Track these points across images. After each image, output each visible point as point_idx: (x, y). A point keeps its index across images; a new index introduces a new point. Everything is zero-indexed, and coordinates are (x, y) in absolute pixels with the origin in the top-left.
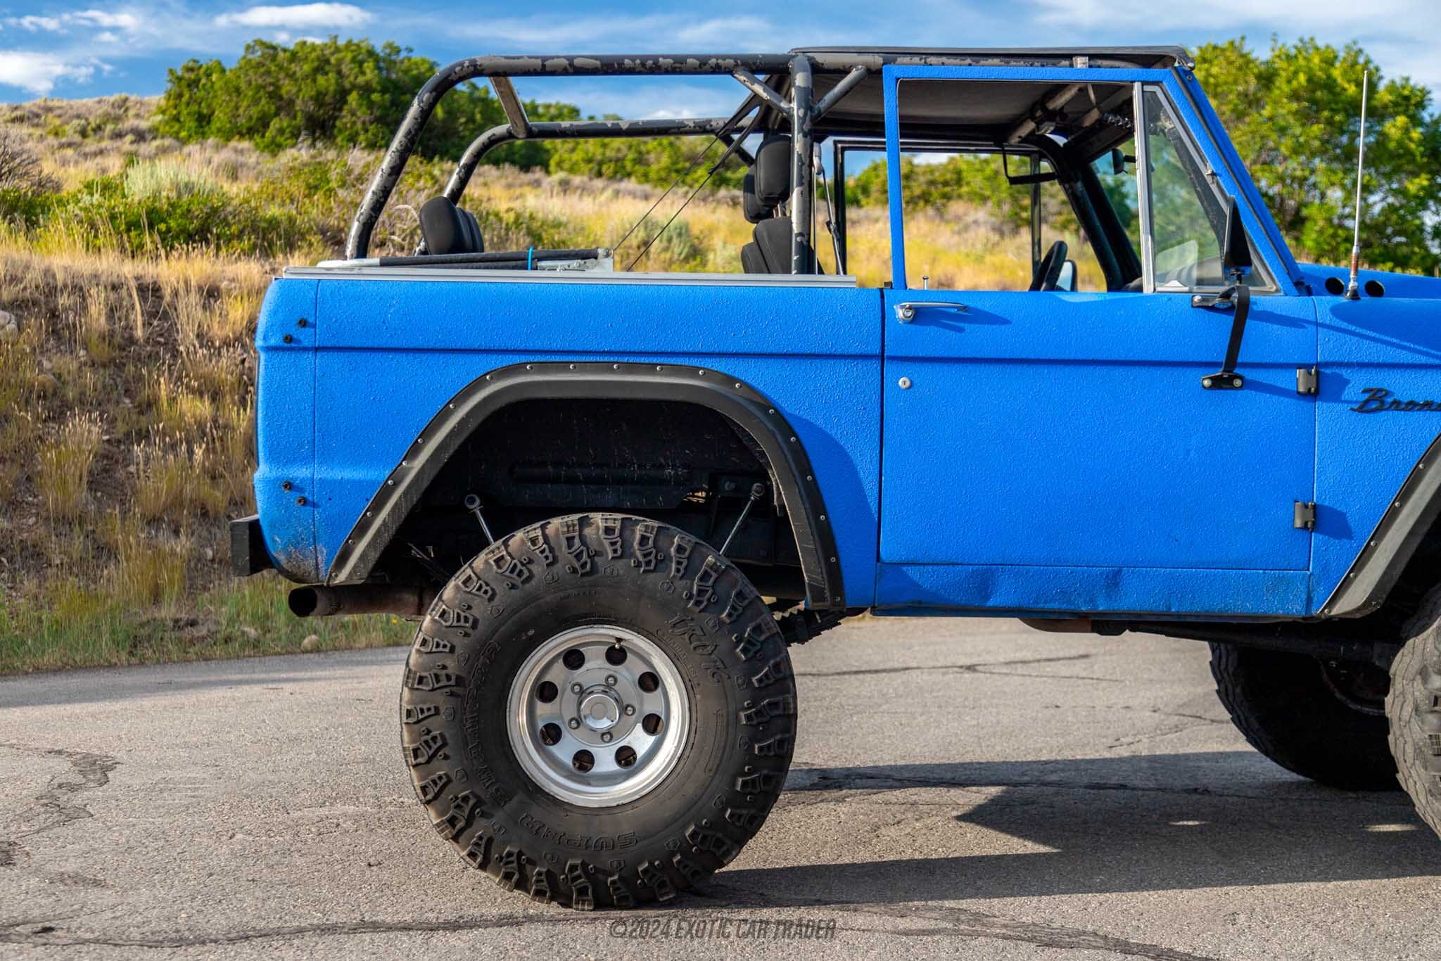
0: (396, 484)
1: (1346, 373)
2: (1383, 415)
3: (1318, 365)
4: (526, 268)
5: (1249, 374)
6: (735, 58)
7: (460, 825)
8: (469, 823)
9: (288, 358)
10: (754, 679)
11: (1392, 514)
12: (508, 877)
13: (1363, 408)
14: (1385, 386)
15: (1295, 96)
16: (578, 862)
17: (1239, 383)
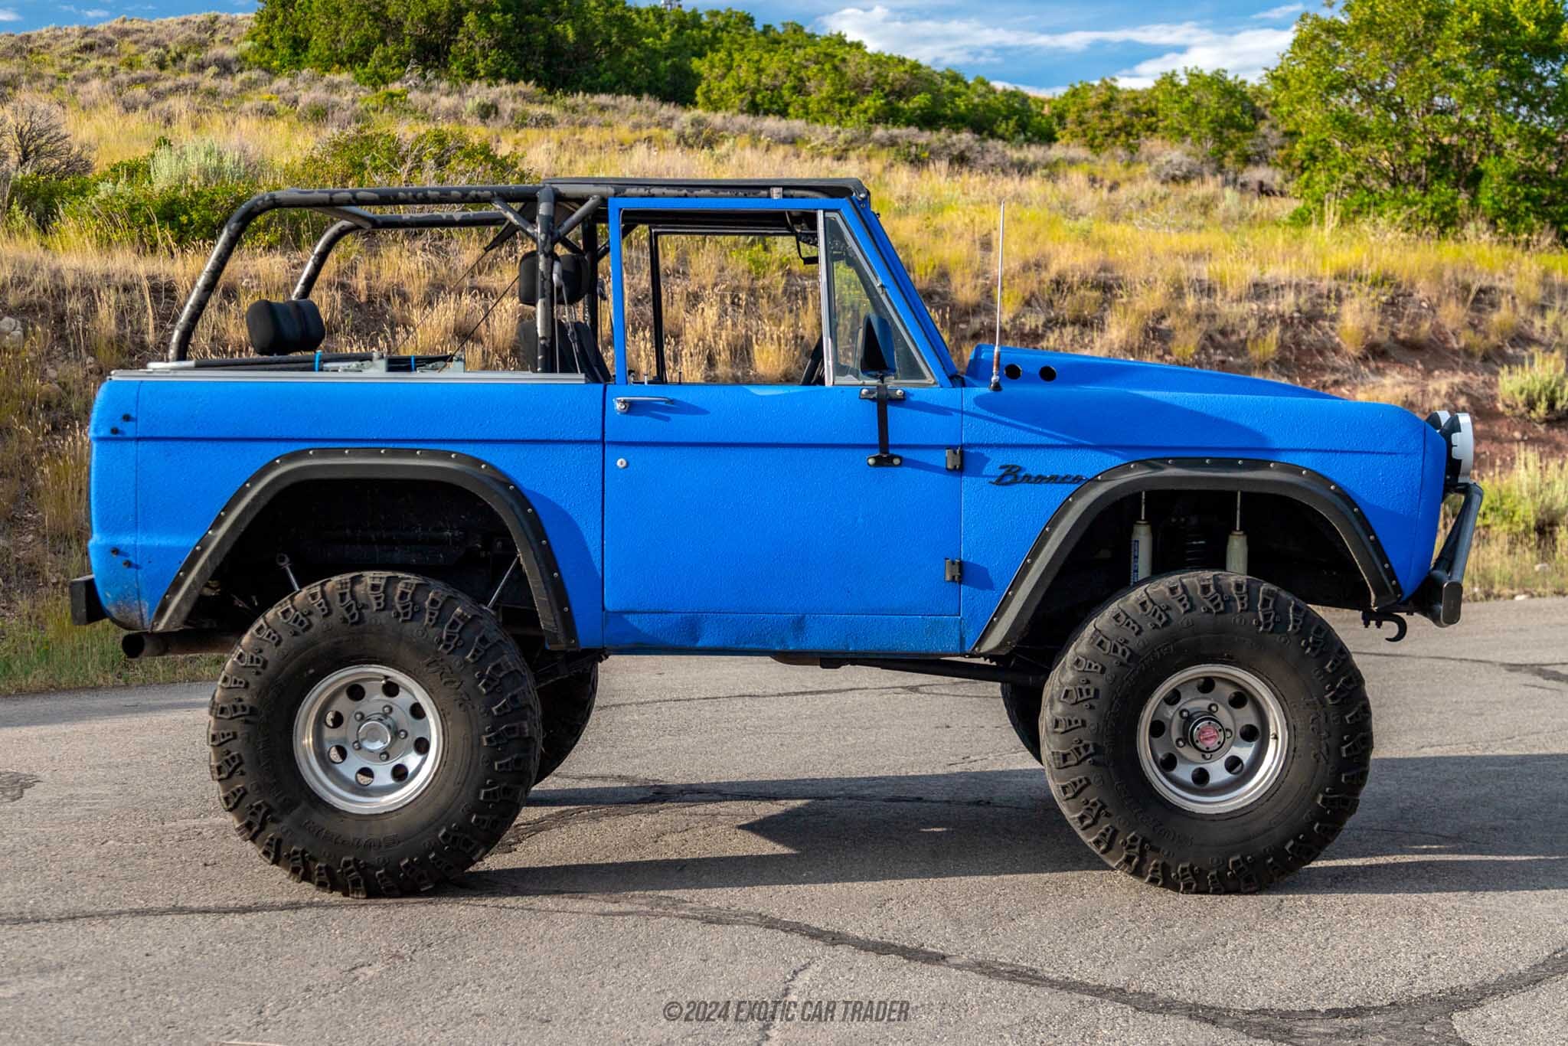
0: (203, 550)
1: (987, 453)
2: (1017, 487)
3: (962, 446)
4: (312, 369)
5: (906, 454)
6: (492, 190)
7: (255, 829)
8: (262, 828)
9: (114, 447)
10: (494, 709)
11: (1026, 569)
12: (295, 871)
13: (1000, 481)
14: (1019, 463)
16: (351, 858)
17: (896, 461)
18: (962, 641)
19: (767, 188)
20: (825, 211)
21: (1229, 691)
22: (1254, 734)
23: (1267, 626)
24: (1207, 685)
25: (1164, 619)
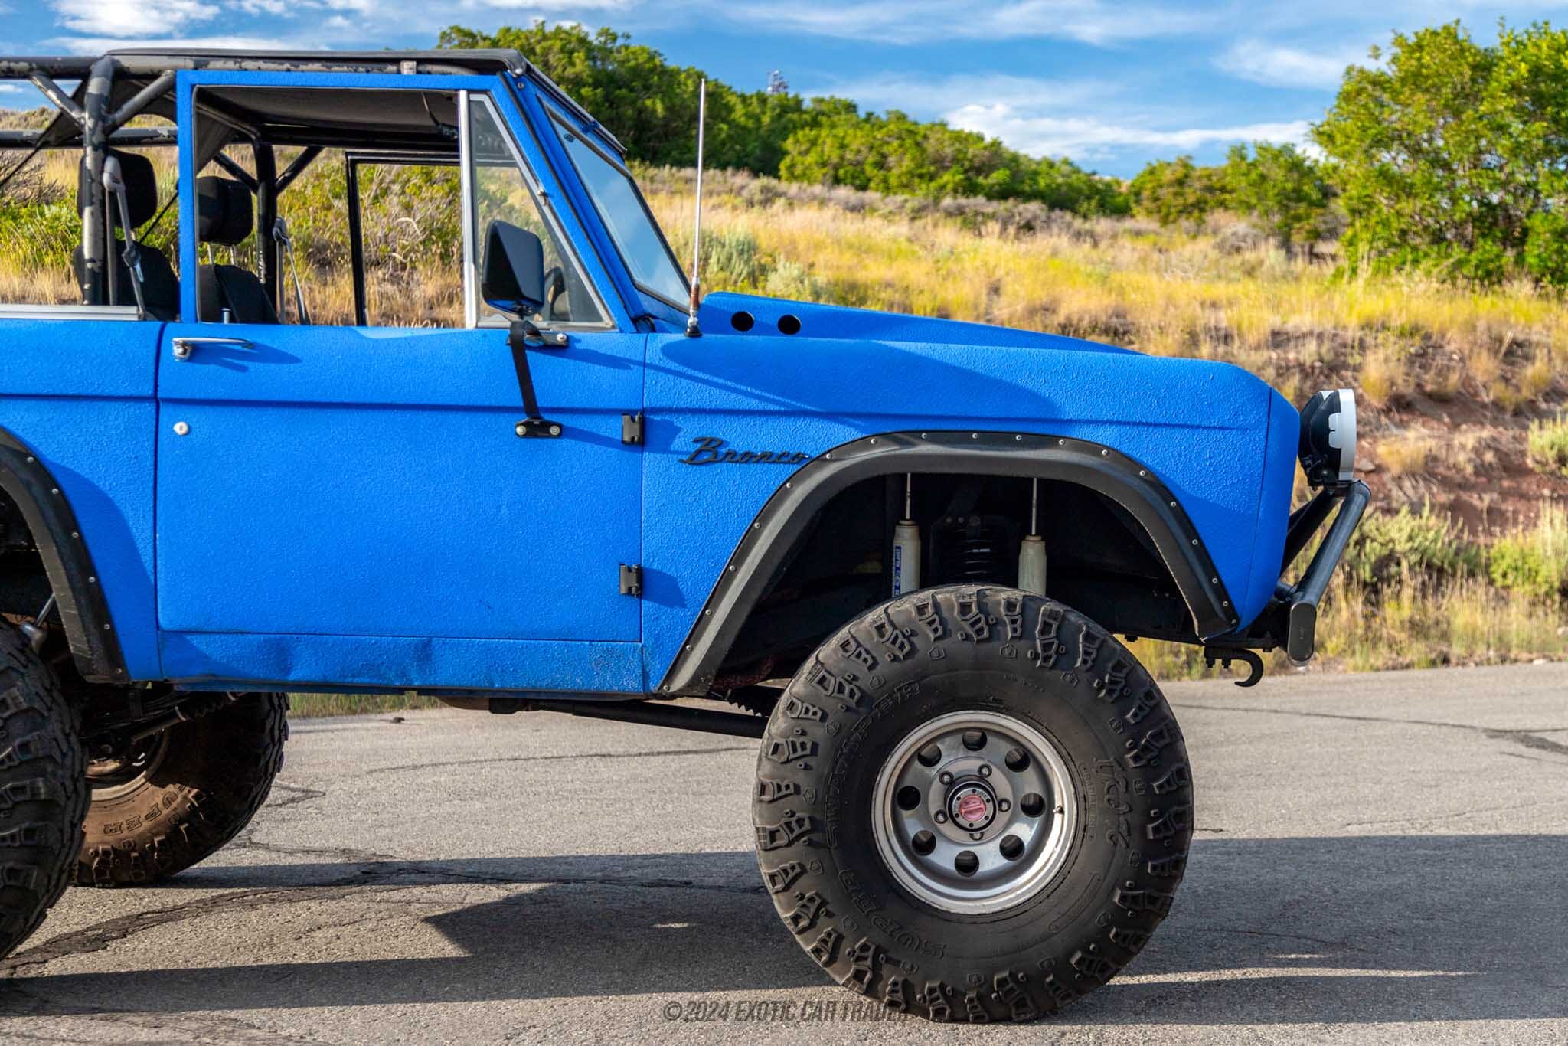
1: (677, 421)
2: (718, 467)
3: (643, 411)
5: (567, 420)
6: (29, 61)
11: (727, 578)
13: (694, 459)
14: (720, 435)
15: (1514, 89)
17: (554, 430)
18: (645, 676)
19: (397, 61)
20: (470, 92)
21: (1006, 748)
22: (1039, 808)
23: (1046, 659)
24: (976, 742)
25: (907, 648)
